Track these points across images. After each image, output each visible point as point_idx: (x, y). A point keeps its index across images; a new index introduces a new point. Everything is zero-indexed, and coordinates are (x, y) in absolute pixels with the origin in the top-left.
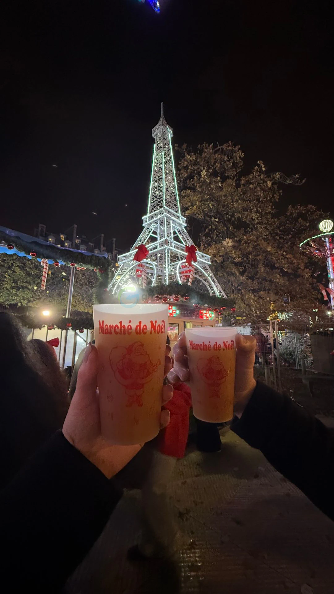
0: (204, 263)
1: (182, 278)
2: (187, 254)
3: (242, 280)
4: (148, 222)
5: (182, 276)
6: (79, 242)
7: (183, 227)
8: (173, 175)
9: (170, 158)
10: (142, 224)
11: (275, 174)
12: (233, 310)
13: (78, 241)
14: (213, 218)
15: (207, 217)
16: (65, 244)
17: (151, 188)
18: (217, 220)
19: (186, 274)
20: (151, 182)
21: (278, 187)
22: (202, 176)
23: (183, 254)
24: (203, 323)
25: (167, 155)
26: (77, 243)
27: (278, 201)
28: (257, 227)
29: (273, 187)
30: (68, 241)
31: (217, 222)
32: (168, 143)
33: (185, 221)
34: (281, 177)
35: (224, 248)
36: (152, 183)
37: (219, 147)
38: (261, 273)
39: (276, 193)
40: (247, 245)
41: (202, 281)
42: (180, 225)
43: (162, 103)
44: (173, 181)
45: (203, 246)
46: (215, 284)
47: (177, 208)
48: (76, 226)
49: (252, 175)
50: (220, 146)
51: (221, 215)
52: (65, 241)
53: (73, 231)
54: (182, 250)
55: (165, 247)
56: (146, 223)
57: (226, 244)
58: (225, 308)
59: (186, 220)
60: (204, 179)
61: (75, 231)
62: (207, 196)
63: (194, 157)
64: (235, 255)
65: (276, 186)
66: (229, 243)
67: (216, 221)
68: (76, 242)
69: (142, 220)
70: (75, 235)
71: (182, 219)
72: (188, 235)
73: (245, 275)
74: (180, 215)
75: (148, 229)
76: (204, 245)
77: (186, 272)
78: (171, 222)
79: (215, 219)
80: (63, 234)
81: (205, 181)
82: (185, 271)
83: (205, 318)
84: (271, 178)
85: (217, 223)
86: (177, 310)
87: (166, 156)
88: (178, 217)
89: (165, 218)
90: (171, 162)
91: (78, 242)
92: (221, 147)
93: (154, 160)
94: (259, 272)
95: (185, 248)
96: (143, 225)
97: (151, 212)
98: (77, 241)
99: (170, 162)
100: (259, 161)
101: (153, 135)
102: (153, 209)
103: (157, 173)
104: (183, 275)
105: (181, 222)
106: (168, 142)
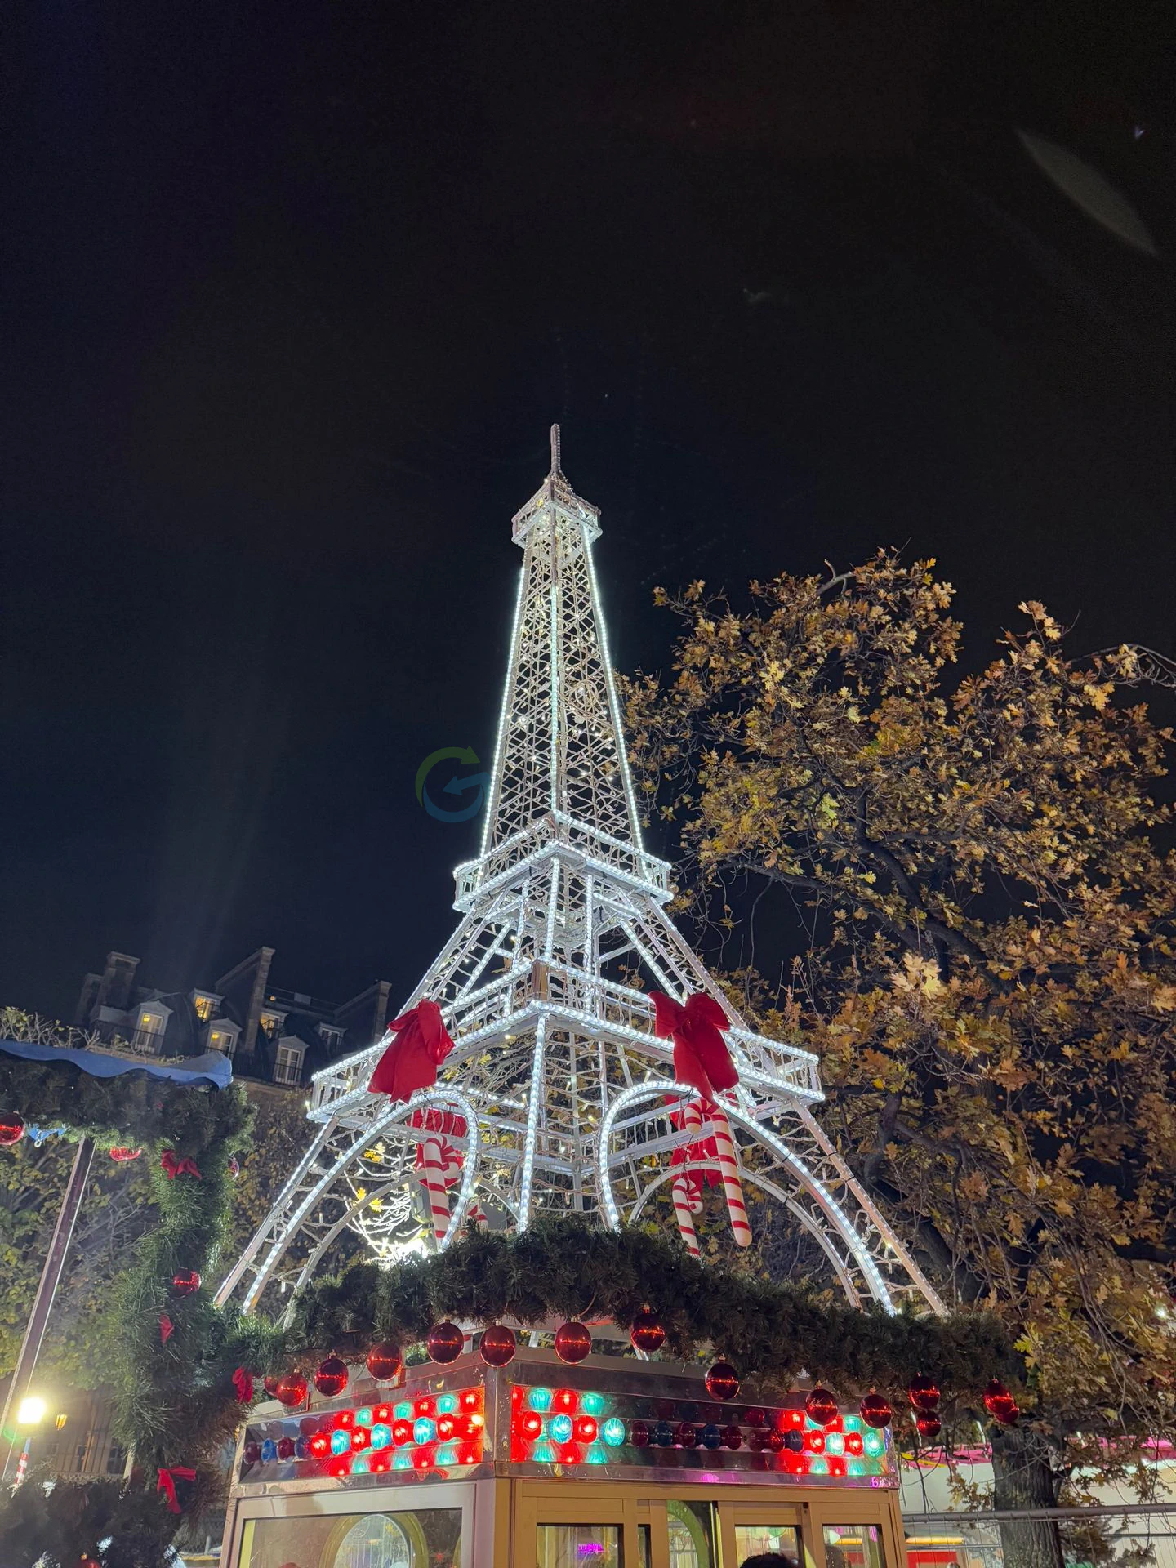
0: (789, 1097)
1: (679, 1187)
2: (668, 1045)
3: (1038, 1191)
4: (479, 890)
5: (676, 1177)
6: (276, 1021)
7: (657, 905)
8: (602, 680)
9: (591, 615)
10: (453, 901)
11: (1116, 653)
12: (996, 1402)
13: (272, 1017)
14: (849, 870)
15: (819, 868)
16: (208, 1034)
17: (500, 738)
18: (871, 878)
19: (694, 1166)
20: (503, 714)
21: (1149, 716)
22: (768, 686)
23: (640, 1044)
24: (806, 1505)
25: (575, 605)
26: (265, 1027)
27: (1166, 771)
28: (1079, 900)
29: (1126, 716)
30: (226, 1021)
31: (873, 886)
32: (581, 562)
33: (665, 880)
34: (1143, 663)
35: (905, 1006)
36: (504, 717)
37: (835, 580)
38: (1165, 1146)
39: (1144, 742)
40: (1035, 987)
41: (789, 1205)
42: (642, 896)
43: (555, 430)
44: (600, 704)
45: (799, 1005)
46: (861, 1228)
47: (625, 816)
48: (268, 952)
49: (1002, 663)
50: (838, 575)
51: (889, 854)
52: (211, 1022)
53: (253, 975)
54: (640, 1023)
55: (534, 1009)
56: (470, 896)
57: (909, 988)
58: (934, 1391)
59: (672, 874)
60: (775, 696)
61: (263, 975)
62: (801, 773)
63: (733, 626)
64: (973, 1044)
65: (1139, 713)
66: (925, 979)
67: (865, 883)
68: (260, 1026)
69: (452, 884)
70: (259, 992)
71: (649, 865)
72: (686, 944)
73: (1061, 1162)
74: (637, 847)
75: (478, 921)
76: (797, 998)
77: (697, 1152)
78: (589, 882)
79: (862, 876)
80: (209, 989)
81: (782, 706)
82: (689, 1147)
83: (819, 1468)
84: (1096, 670)
85: (869, 892)
86: (613, 1415)
87: (573, 610)
88: (630, 858)
89: (556, 861)
90: (594, 630)
91: (272, 1025)
92: (844, 577)
93: (518, 628)
94: (1151, 1136)
95: (653, 1010)
96: (456, 906)
97: (496, 840)
98: (268, 1019)
99: (589, 629)
100: (1024, 604)
101: (516, 539)
102: (505, 826)
103: (527, 674)
104: (678, 1169)
105: (646, 882)
106: (580, 557)
